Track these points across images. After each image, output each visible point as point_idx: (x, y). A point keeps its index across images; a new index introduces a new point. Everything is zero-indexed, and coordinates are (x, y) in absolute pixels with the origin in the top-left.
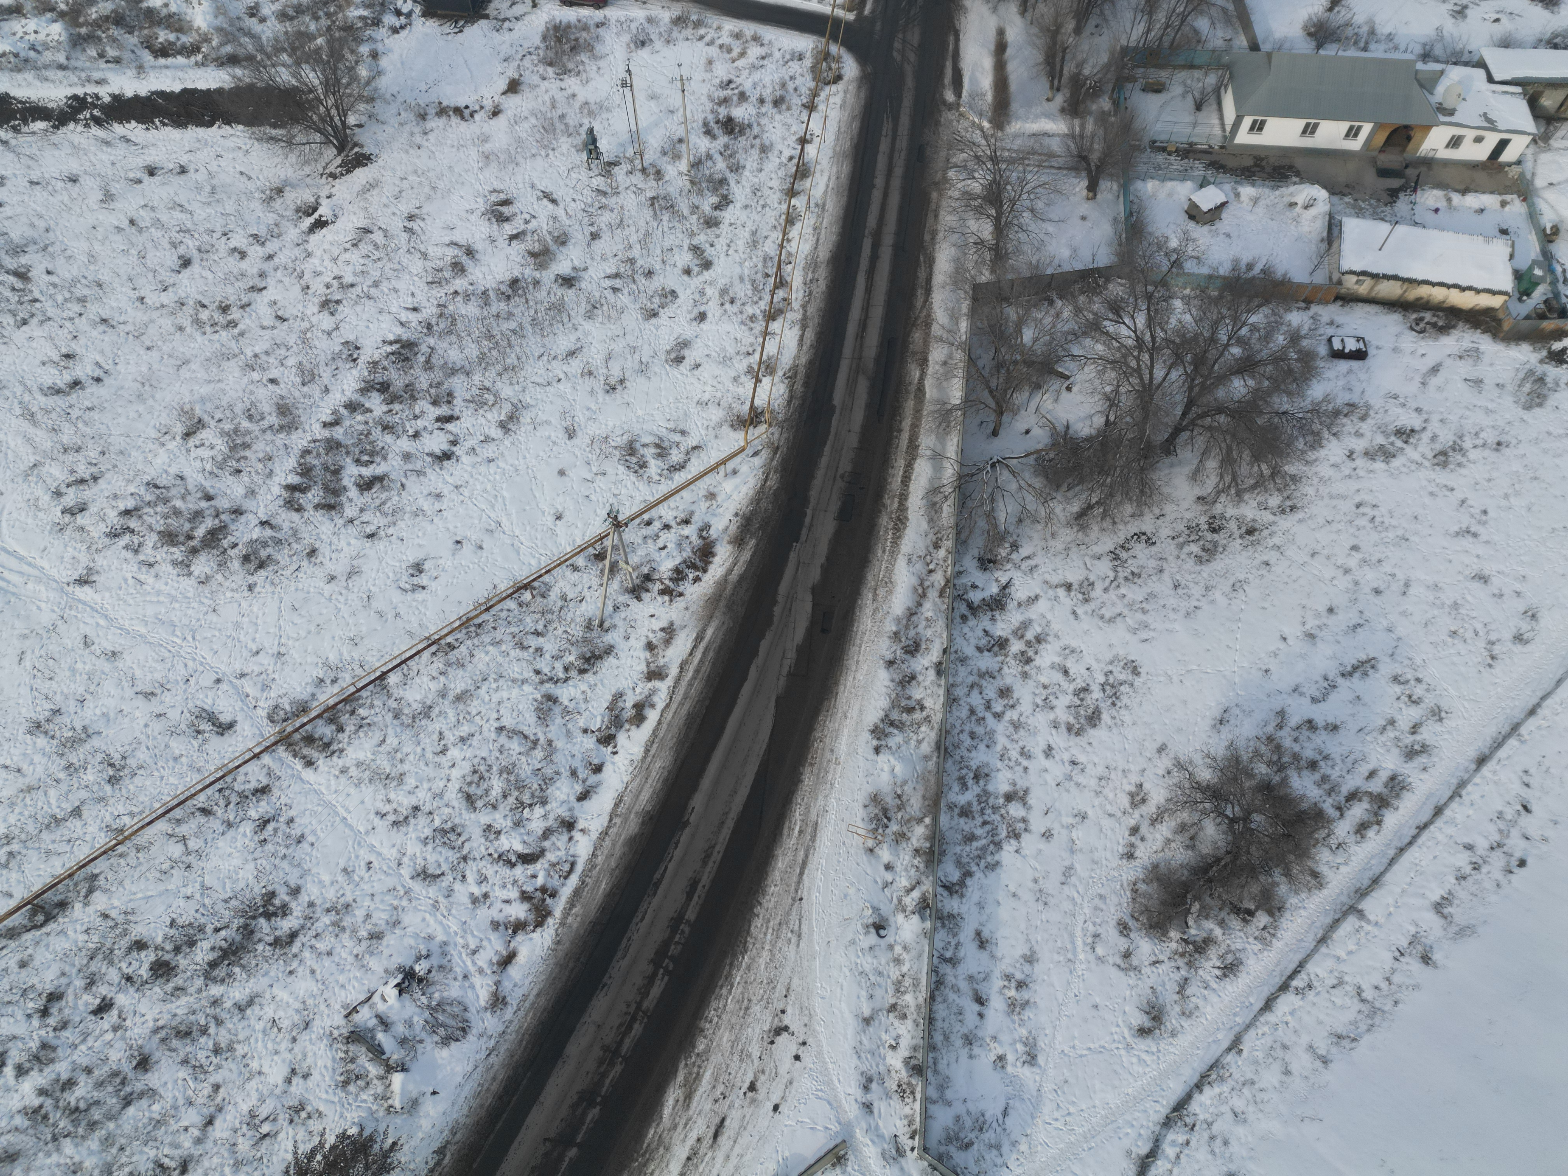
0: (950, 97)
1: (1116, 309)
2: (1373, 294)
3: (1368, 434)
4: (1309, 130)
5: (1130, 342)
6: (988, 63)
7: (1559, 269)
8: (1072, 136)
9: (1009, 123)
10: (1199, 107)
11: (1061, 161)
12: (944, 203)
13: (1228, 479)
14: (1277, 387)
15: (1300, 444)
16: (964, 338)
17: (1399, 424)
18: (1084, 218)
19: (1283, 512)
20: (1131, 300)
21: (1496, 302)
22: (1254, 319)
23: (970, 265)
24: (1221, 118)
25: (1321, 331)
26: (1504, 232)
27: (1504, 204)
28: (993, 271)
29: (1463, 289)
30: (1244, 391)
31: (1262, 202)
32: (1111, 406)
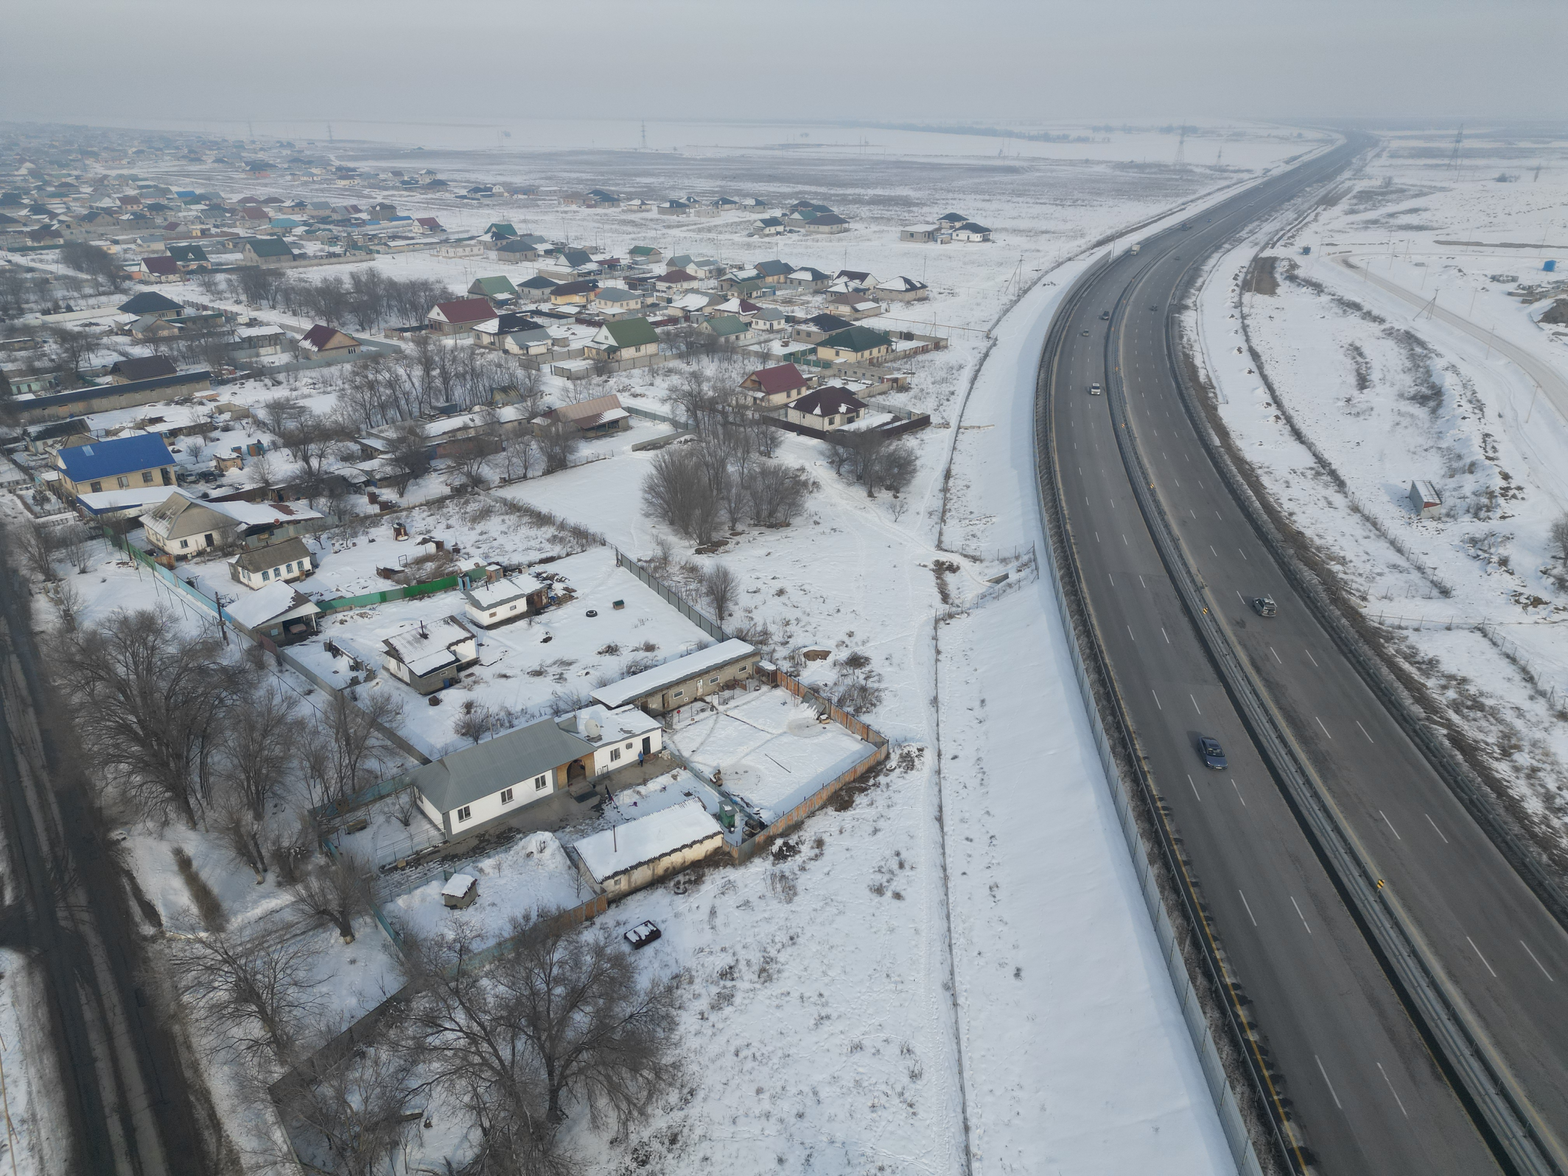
0: (148, 930)
1: (432, 1021)
2: (633, 885)
3: (703, 992)
4: (507, 797)
5: (462, 1042)
6: (177, 883)
7: (738, 800)
8: (302, 900)
9: (228, 921)
10: (406, 823)
11: (302, 927)
12: (192, 1030)
13: (624, 1106)
14: (611, 1000)
15: (660, 1034)
16: (285, 1148)
17: (718, 968)
18: (353, 962)
19: (687, 1102)
20: (441, 1005)
21: (717, 842)
22: (557, 956)
23: (254, 1072)
24: (431, 822)
25: (614, 934)
26: (688, 794)
27: (675, 777)
28: (282, 1063)
29: (690, 846)
30: (587, 1020)
31: (504, 866)
32: (479, 1114)
